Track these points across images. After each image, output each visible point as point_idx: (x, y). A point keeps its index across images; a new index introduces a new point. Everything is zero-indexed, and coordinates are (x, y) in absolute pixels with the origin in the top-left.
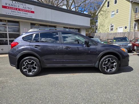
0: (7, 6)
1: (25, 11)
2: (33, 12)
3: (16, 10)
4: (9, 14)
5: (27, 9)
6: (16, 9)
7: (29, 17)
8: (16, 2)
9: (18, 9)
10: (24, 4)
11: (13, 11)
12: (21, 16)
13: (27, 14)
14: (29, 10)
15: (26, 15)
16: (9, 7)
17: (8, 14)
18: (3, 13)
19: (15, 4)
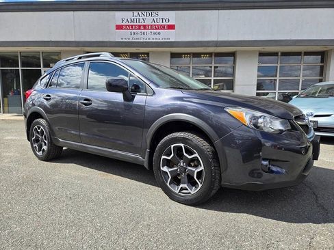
0: (124, 23)
1: (156, 29)
2: (171, 27)
3: (140, 29)
4: (127, 40)
5: (161, 23)
6: (139, 27)
7: (164, 40)
8: (140, 12)
9: (142, 27)
10: (154, 13)
11: (134, 33)
12: (148, 40)
13: (159, 33)
14: (165, 23)
15: (157, 36)
16: (126, 26)
17: (124, 40)
18: (117, 40)
19: (138, 17)
